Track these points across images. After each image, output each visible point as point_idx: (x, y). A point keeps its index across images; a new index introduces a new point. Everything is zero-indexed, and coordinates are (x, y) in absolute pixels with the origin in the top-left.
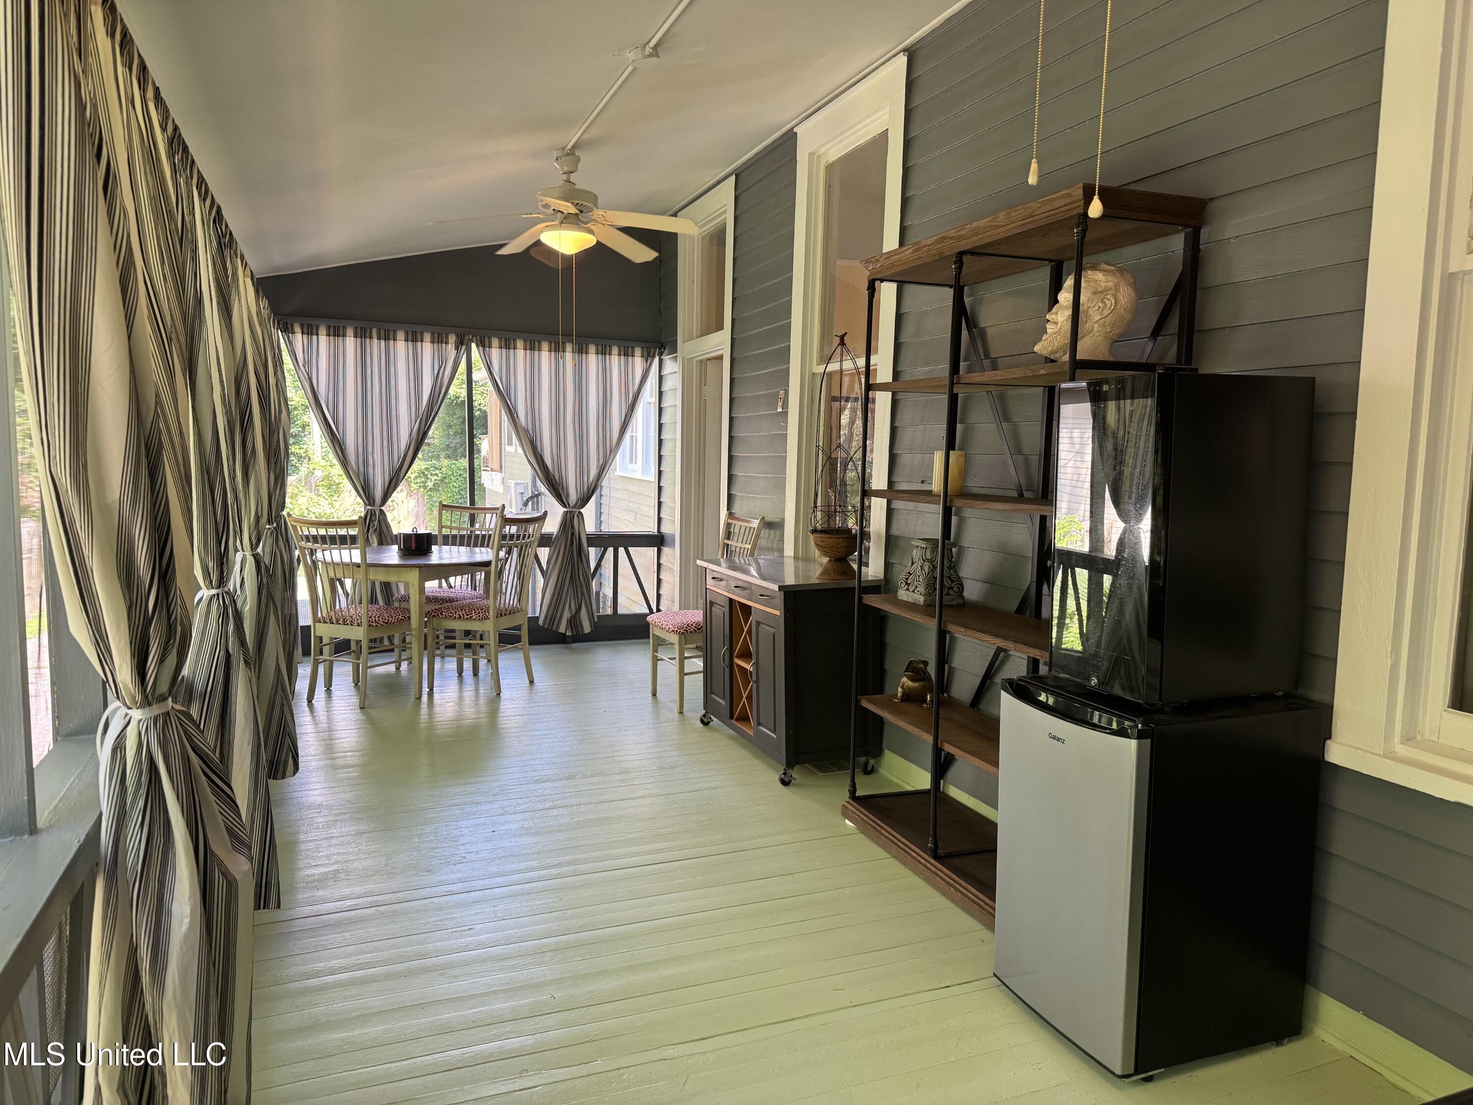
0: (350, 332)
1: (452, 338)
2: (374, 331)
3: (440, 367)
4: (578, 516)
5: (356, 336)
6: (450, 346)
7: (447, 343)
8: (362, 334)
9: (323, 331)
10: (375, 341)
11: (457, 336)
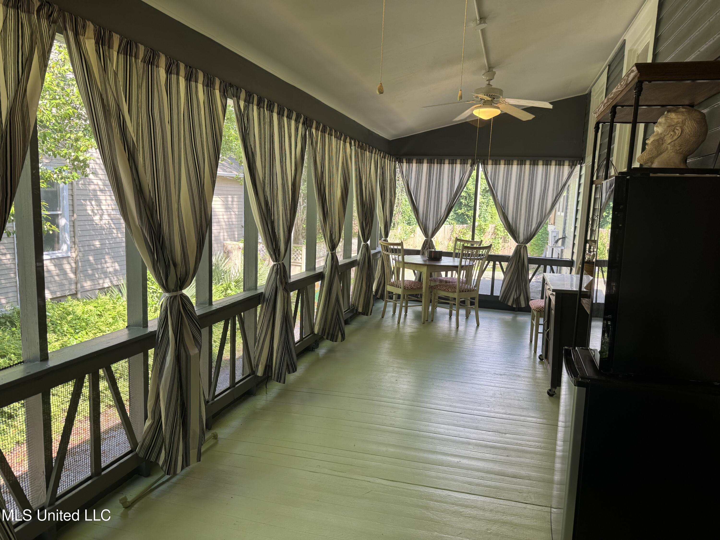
0: (425, 161)
1: (470, 162)
2: (436, 160)
3: (463, 175)
4: (523, 248)
5: (428, 163)
6: (468, 165)
7: (467, 164)
8: (430, 162)
9: (414, 161)
10: (436, 164)
11: (472, 160)
